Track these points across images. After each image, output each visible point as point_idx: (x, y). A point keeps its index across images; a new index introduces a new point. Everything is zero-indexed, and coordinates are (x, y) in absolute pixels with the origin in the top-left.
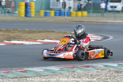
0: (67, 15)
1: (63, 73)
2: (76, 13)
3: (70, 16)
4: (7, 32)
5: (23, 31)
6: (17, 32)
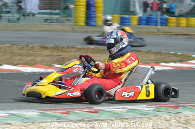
0: (162, 24)
1: (160, 115)
2: (177, 20)
3: (166, 25)
4: (56, 50)
5: (84, 49)
6: (74, 50)
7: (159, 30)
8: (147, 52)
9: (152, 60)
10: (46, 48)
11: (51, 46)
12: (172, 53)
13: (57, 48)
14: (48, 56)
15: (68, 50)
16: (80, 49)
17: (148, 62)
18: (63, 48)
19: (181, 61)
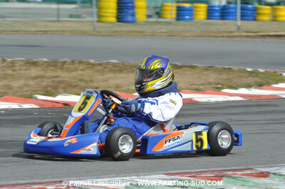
0: (243, 17)
3: (255, 20)
4: (52, 68)
5: (100, 65)
6: (82, 67)
7: (239, 28)
8: (206, 69)
9: (210, 83)
10: (35, 64)
11: (45, 60)
12: (249, 70)
13: (54, 64)
14: (36, 78)
15: (72, 67)
16: (93, 65)
17: (201, 87)
18: (64, 63)
19: (260, 86)
